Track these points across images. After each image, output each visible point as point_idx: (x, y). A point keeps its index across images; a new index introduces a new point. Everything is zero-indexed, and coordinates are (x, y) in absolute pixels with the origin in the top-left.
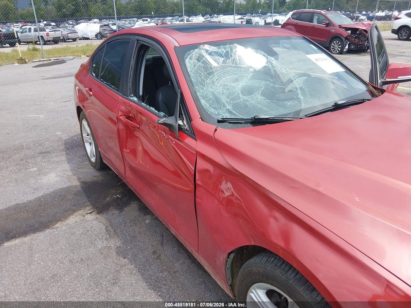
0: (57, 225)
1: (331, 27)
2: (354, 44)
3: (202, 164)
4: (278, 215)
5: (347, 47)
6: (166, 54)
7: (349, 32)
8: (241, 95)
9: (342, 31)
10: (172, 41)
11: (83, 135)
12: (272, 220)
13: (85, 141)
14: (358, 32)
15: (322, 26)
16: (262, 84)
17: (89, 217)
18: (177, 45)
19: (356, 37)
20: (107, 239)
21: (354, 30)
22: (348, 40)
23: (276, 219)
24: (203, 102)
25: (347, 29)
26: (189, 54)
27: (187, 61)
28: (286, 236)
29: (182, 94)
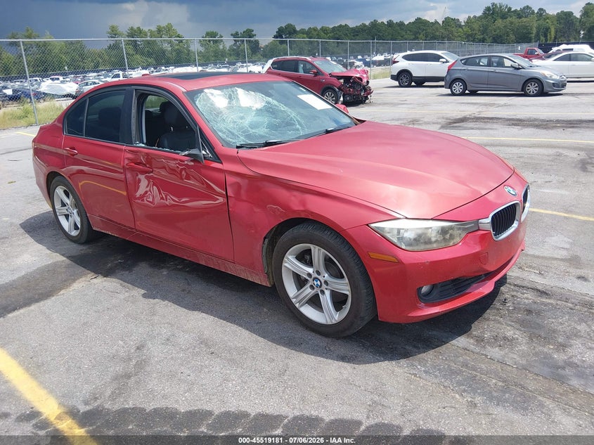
0: (62, 292)
1: (320, 77)
2: (350, 95)
3: (230, 179)
4: (296, 193)
5: (342, 99)
6: (175, 98)
7: (342, 81)
8: (249, 129)
9: (334, 80)
10: (180, 88)
11: (56, 207)
12: (293, 198)
13: (58, 214)
14: (351, 81)
15: (311, 75)
16: (266, 120)
17: (95, 281)
18: (184, 90)
19: (350, 87)
20: (127, 291)
21: (347, 79)
22: (342, 90)
23: (294, 196)
24: (220, 134)
25: (339, 78)
26: (198, 97)
27: (197, 102)
28: (303, 203)
29: (200, 129)
